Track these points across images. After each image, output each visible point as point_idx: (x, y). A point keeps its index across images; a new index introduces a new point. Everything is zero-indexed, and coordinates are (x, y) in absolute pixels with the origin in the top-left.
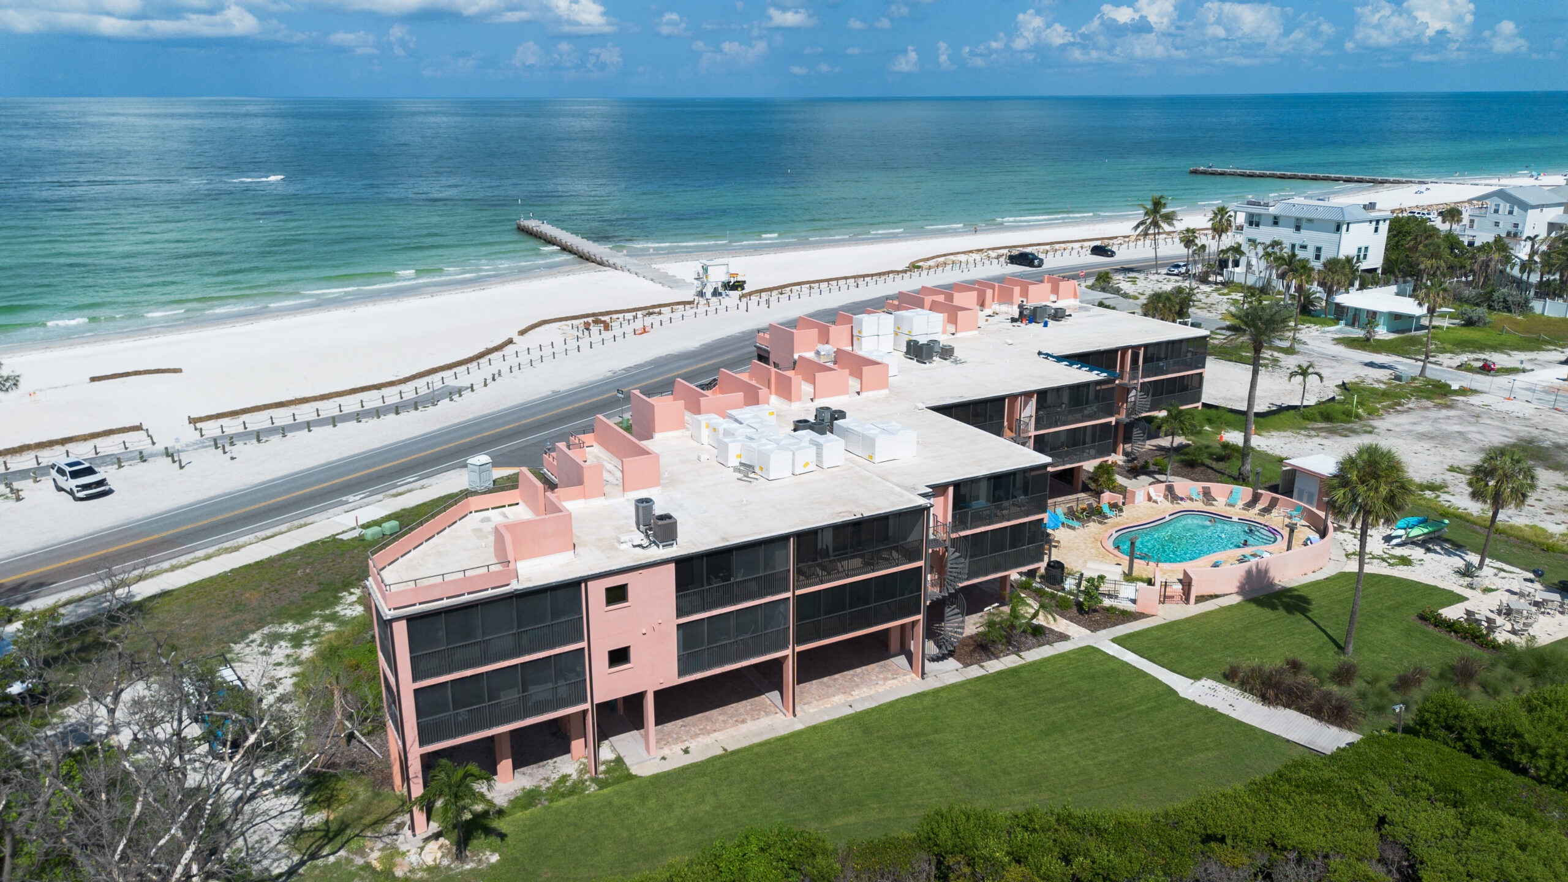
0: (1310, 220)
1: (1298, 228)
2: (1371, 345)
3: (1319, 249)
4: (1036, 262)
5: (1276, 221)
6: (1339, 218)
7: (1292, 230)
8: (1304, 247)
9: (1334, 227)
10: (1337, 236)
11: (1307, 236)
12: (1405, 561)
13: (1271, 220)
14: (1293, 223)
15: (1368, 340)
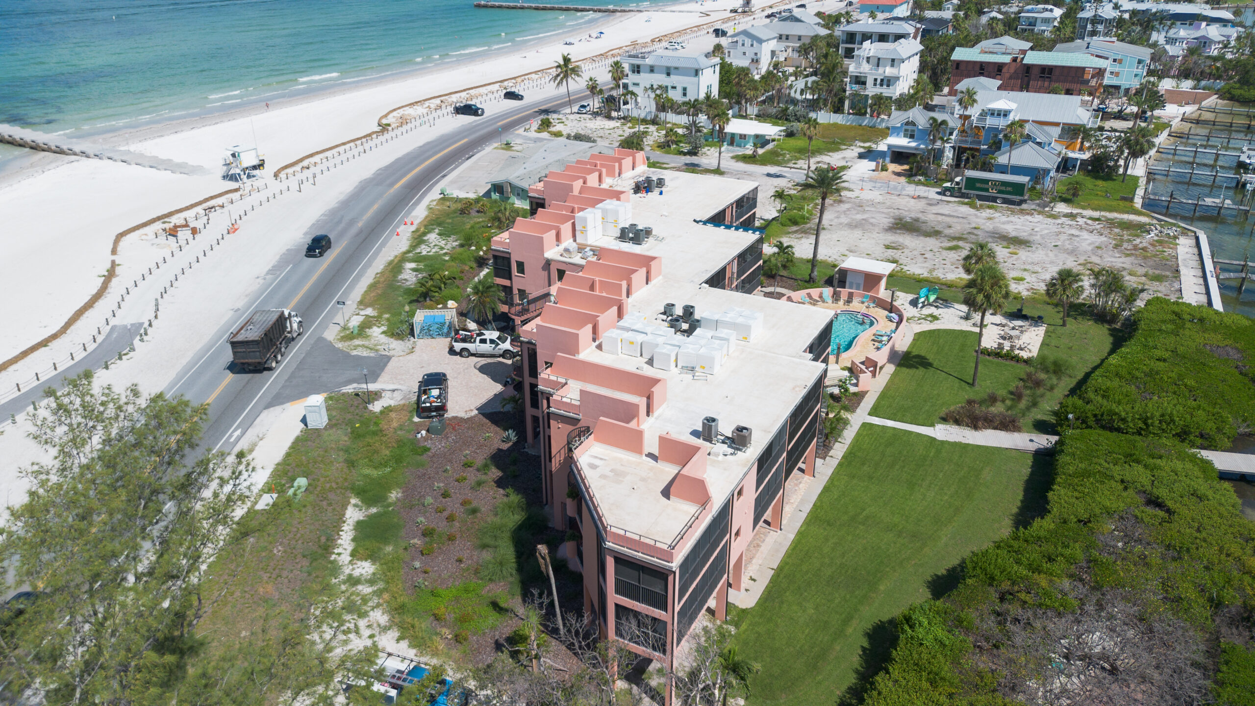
0: (676, 68)
1: (668, 74)
2: (758, 161)
3: (685, 89)
4: (480, 112)
5: (652, 70)
6: (697, 67)
7: (665, 76)
8: (674, 88)
9: (694, 73)
10: (696, 79)
11: (674, 79)
12: (935, 318)
13: (648, 69)
14: (665, 71)
15: (755, 156)
